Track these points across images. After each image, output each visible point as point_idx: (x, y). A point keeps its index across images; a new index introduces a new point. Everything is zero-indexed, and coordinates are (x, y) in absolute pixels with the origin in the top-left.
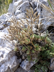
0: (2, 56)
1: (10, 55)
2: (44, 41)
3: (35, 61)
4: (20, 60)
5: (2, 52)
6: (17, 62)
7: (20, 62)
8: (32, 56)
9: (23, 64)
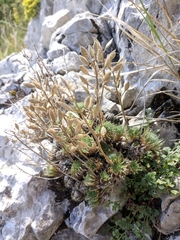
0: (7, 192)
1: (32, 190)
2: (137, 141)
3: (112, 205)
4: (66, 203)
5: (8, 180)
6: (55, 211)
7: (66, 209)
8: (100, 190)
9: (74, 218)
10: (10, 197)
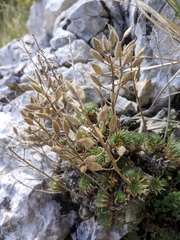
0: (6, 204)
1: (34, 202)
2: (159, 152)
3: (126, 226)
4: (73, 215)
5: (7, 190)
6: (60, 225)
7: (72, 222)
8: (114, 212)
9: (82, 233)
10: (9, 209)
